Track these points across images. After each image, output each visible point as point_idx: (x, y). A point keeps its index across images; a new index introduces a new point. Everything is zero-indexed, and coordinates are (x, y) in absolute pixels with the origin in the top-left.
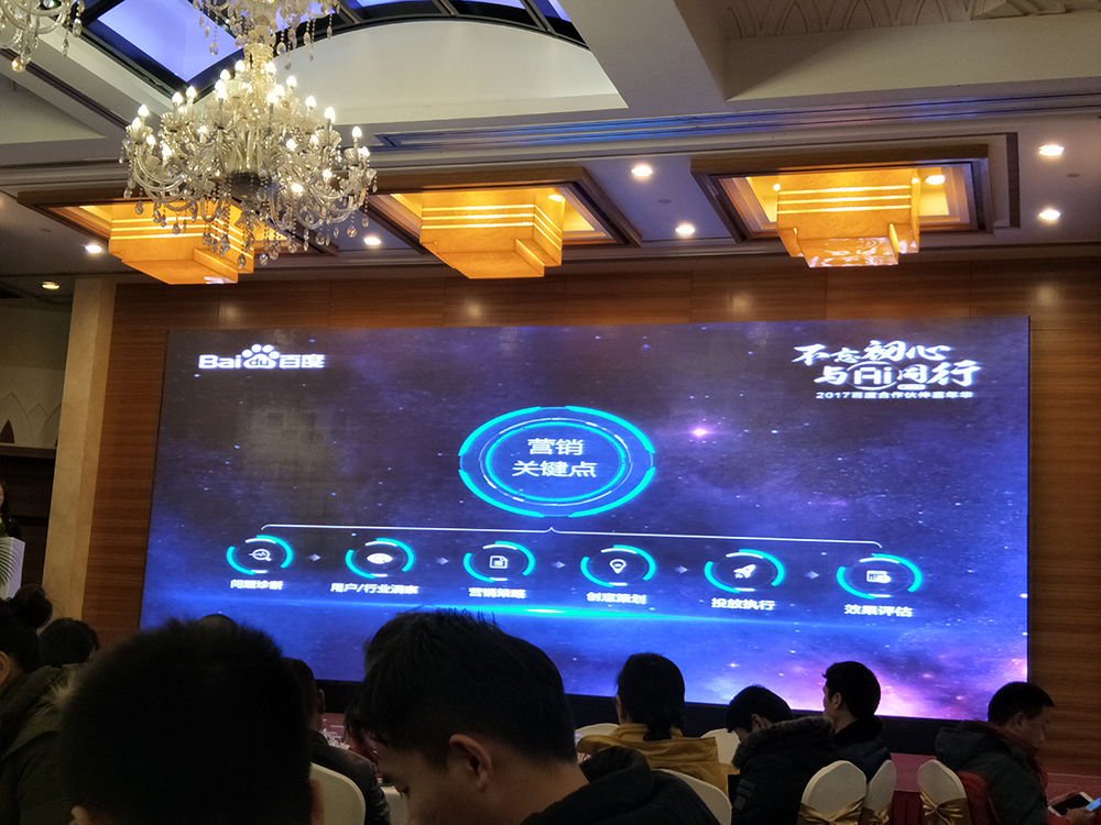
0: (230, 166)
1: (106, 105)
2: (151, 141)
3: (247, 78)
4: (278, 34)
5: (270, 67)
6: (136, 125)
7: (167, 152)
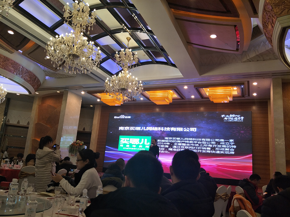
0: (121, 87)
1: (101, 78)
2: (109, 83)
3: (124, 74)
4: (129, 67)
5: (127, 72)
6: (106, 81)
7: (111, 85)
